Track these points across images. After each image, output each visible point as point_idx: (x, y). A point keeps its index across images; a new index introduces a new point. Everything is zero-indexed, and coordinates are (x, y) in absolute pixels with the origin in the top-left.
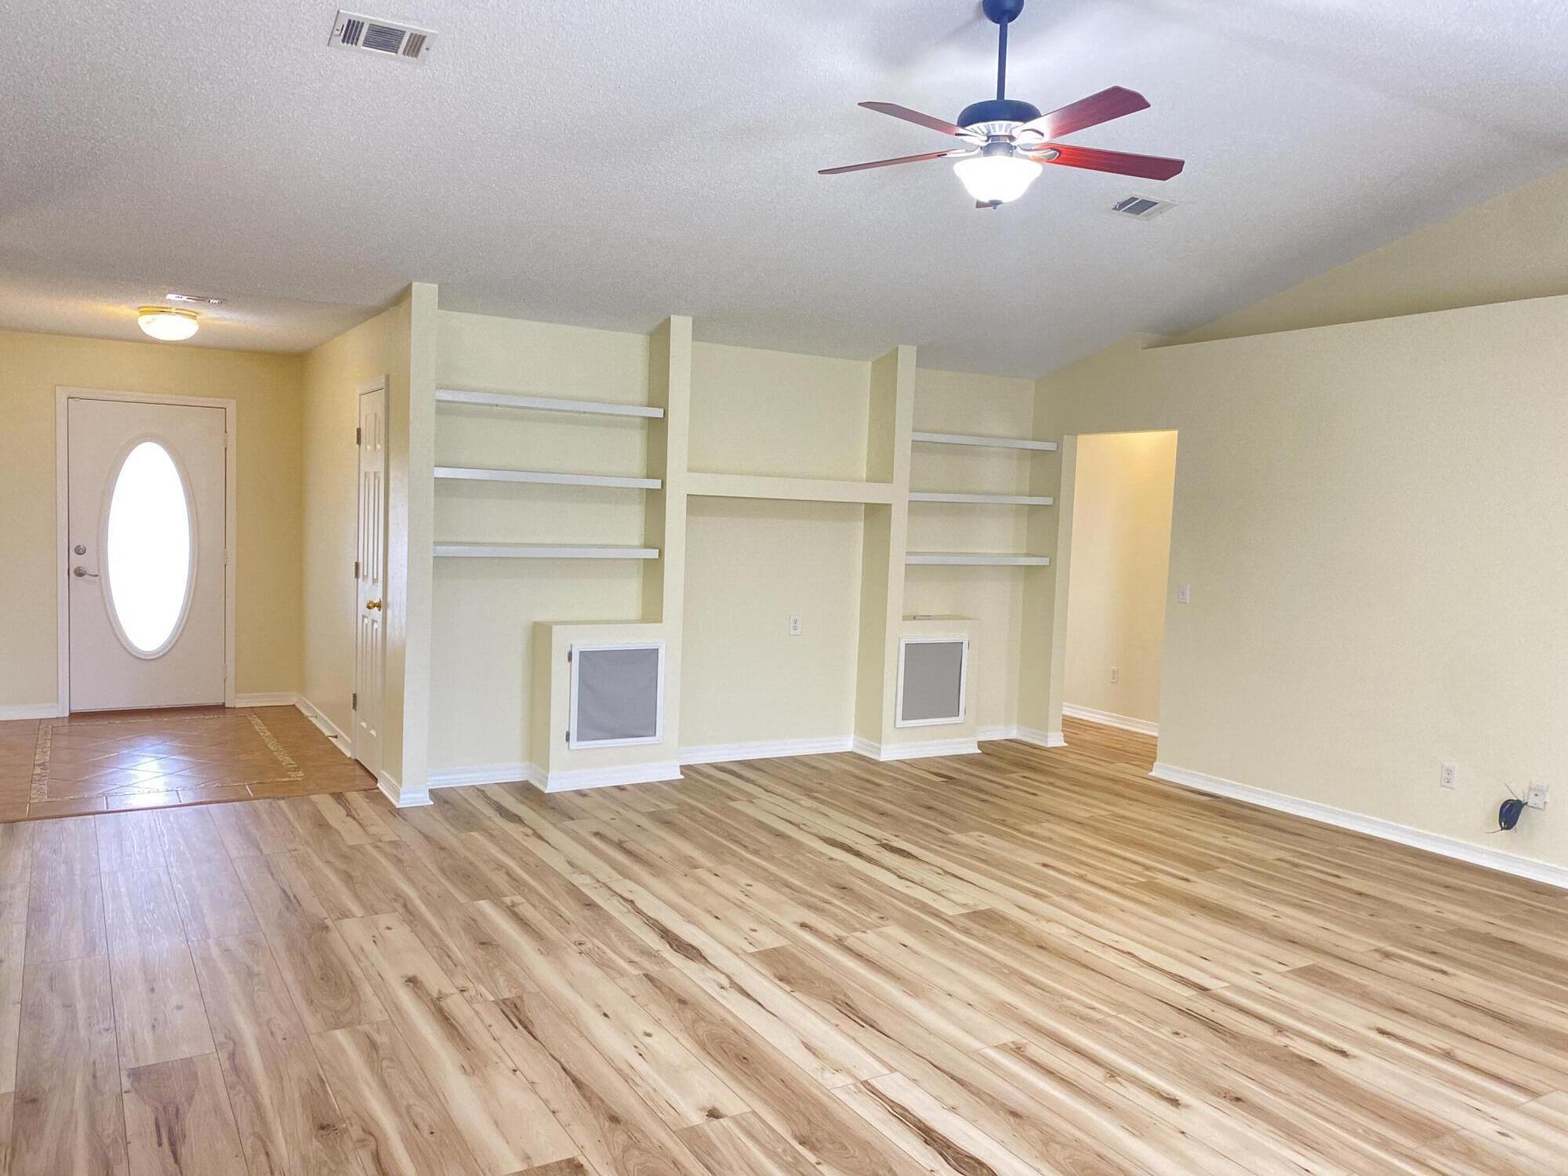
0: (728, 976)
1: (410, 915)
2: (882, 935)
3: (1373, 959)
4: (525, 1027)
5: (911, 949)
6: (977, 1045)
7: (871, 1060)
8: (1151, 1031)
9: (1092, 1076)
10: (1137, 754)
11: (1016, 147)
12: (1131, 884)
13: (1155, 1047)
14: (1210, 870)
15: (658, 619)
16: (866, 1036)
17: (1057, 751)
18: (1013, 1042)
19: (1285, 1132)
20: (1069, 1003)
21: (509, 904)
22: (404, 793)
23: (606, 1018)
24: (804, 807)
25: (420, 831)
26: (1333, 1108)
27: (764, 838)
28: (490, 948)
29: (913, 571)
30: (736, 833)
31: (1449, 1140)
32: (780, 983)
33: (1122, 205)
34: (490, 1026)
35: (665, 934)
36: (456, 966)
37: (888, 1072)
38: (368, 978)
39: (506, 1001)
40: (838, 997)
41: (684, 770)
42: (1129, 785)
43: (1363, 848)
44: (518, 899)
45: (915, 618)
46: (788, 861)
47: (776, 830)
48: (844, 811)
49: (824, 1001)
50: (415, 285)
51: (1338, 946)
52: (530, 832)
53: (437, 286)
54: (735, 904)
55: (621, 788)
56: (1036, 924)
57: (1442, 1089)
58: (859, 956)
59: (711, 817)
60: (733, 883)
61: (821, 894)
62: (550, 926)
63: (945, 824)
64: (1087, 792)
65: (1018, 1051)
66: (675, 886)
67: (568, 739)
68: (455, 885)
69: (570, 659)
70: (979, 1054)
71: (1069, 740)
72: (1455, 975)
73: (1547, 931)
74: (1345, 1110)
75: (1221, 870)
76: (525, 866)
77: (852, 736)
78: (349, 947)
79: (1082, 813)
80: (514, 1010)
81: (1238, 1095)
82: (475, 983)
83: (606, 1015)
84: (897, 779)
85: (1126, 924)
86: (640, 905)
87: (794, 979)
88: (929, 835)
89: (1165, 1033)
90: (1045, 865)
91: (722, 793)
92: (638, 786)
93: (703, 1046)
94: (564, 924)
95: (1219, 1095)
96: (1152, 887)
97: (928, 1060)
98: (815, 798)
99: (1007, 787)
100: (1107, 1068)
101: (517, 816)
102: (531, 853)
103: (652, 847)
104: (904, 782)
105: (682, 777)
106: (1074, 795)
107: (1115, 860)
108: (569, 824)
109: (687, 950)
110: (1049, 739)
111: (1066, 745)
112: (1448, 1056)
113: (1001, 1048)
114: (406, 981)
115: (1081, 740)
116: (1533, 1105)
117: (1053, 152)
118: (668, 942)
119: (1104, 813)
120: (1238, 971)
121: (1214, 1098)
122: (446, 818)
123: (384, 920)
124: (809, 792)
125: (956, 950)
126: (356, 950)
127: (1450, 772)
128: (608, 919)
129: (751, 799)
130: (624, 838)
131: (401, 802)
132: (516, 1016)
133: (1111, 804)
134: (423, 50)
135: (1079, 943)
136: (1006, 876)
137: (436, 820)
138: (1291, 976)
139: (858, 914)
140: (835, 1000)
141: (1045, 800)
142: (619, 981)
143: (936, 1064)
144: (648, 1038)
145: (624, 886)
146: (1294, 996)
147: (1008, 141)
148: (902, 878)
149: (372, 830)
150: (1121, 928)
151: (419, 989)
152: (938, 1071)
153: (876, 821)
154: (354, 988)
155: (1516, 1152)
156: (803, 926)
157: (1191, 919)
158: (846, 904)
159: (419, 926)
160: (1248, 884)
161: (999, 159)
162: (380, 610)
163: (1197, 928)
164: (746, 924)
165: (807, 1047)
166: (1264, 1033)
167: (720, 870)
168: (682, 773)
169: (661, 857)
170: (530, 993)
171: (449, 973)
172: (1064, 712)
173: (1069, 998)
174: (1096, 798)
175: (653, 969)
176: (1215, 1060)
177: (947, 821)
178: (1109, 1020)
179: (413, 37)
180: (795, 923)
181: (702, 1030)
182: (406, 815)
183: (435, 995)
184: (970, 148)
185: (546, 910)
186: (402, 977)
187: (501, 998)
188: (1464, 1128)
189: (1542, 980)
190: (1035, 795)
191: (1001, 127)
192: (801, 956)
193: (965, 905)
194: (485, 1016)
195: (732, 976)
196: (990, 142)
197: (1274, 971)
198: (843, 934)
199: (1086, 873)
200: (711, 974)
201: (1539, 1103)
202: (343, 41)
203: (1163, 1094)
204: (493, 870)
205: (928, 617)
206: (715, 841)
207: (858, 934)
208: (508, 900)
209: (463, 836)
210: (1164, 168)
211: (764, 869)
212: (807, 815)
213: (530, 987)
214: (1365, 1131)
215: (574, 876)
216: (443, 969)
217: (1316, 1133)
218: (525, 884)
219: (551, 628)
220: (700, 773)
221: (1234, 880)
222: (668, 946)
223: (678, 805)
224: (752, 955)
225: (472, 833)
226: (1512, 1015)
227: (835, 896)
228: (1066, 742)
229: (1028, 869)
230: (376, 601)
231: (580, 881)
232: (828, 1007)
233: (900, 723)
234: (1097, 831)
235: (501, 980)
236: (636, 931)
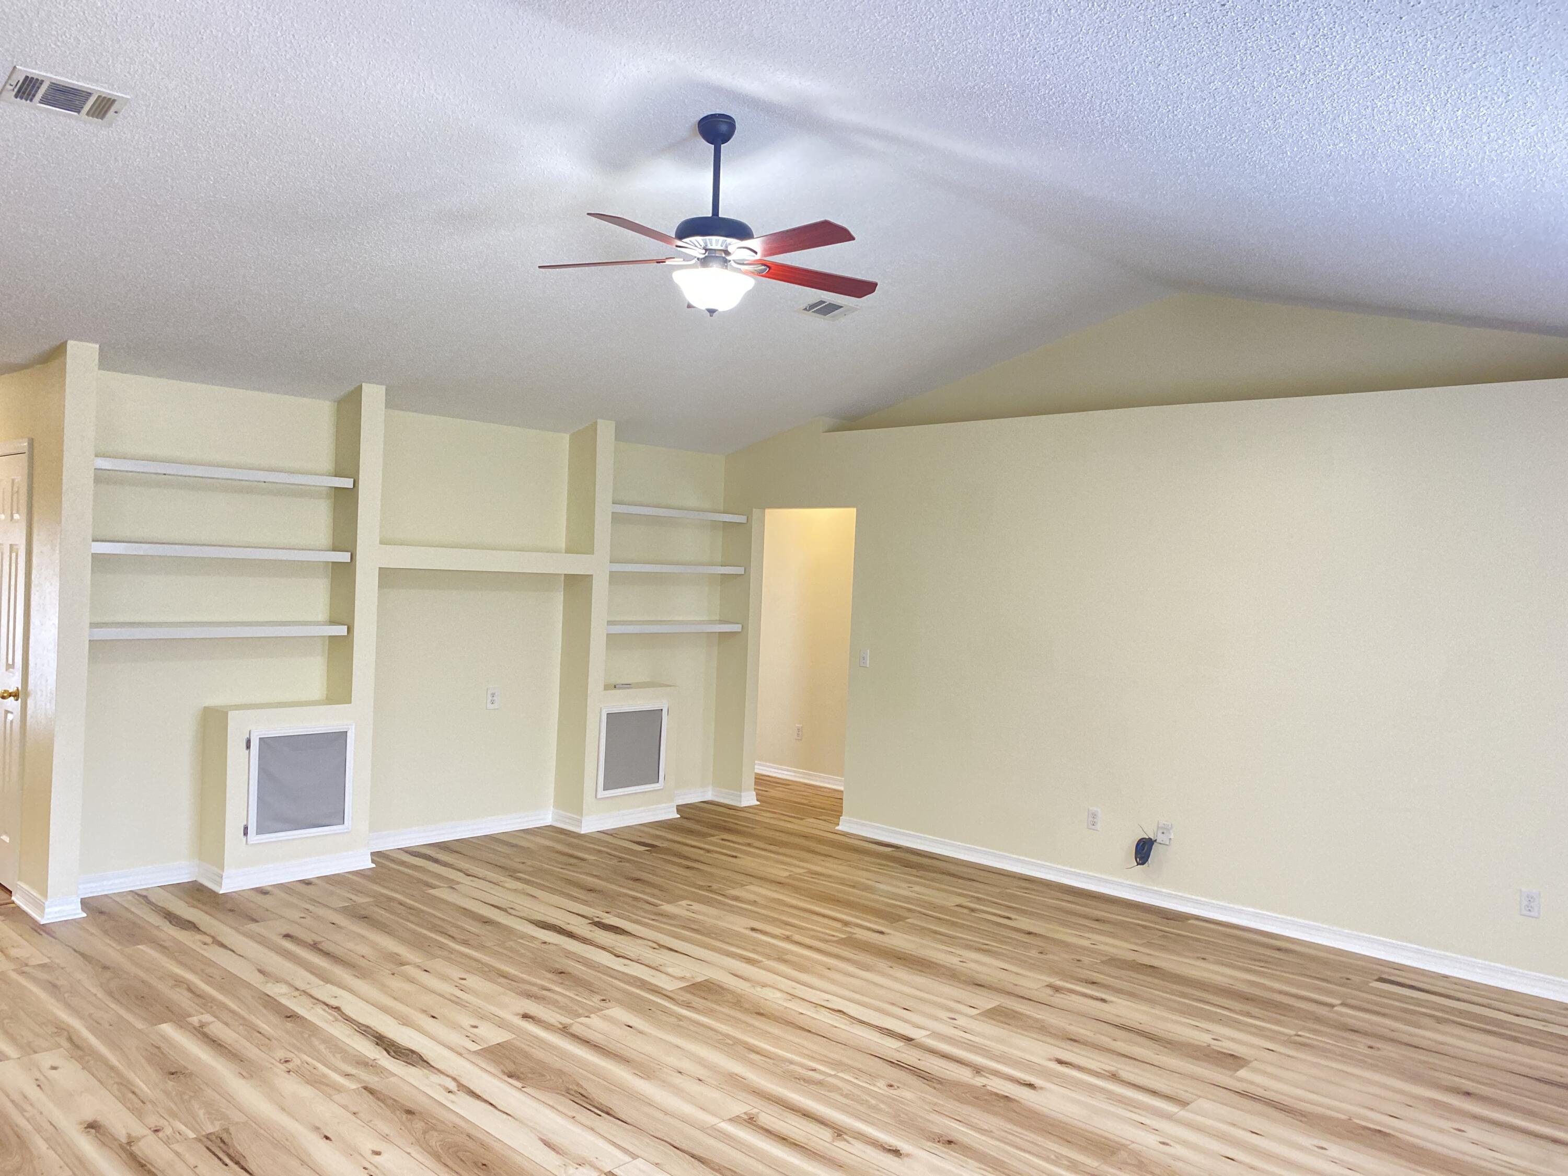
0: (454, 1079)
1: (78, 1049)
2: (606, 1018)
3: (1045, 995)
4: (237, 1163)
5: (636, 1029)
6: (710, 1120)
7: (611, 1148)
8: (868, 1086)
9: (820, 1137)
10: (823, 809)
11: (730, 261)
12: (834, 942)
13: (873, 1102)
14: (901, 920)
15: (346, 698)
16: (604, 1124)
17: (751, 810)
18: (745, 1113)
19: (992, 1167)
20: (792, 1067)
21: (197, 1025)
22: (49, 907)
23: (328, 1141)
24: (509, 889)
25: (75, 950)
26: (1029, 1139)
27: (473, 927)
28: (182, 1077)
29: (613, 641)
30: (439, 923)
31: (1123, 1155)
32: (510, 1080)
33: (812, 307)
34: (196, 1167)
35: (381, 1040)
36: (144, 1103)
37: (631, 1159)
38: (38, 1130)
39: (210, 1137)
40: (571, 1087)
41: (375, 858)
42: (820, 840)
43: (1027, 889)
44: (207, 1018)
45: (615, 687)
46: (501, 950)
47: (483, 917)
48: (552, 891)
49: (557, 1093)
50: (71, 343)
51: (1016, 985)
52: (208, 940)
53: (97, 346)
54: (450, 1000)
55: (307, 883)
56: (752, 990)
57: (1112, 1109)
58: (585, 1042)
59: (411, 908)
60: (444, 978)
61: (539, 982)
62: (248, 1044)
63: (653, 896)
64: (782, 850)
65: (750, 1121)
66: (384, 988)
67: (246, 833)
68: (128, 1009)
69: (248, 747)
70: (715, 1129)
71: (760, 797)
72: (1112, 1002)
73: (1178, 954)
74: (1040, 1140)
75: (909, 920)
76: (209, 979)
77: (552, 808)
78: (8, 1096)
79: (781, 873)
80: (222, 1145)
81: (950, 1139)
82: (171, 1120)
83: (327, 1138)
84: (600, 851)
85: (833, 982)
86: (348, 1010)
87: (522, 1073)
88: (641, 908)
89: (880, 1087)
90: (753, 929)
91: (420, 881)
92: (327, 879)
93: (437, 1157)
94: (265, 1041)
95: (933, 1140)
96: (852, 943)
97: (666, 1141)
98: (518, 879)
99: (708, 851)
100: (834, 1128)
101: (189, 922)
102: (214, 964)
103: (350, 945)
104: (608, 853)
105: (374, 866)
106: (772, 855)
107: (815, 918)
108: (253, 927)
109: (407, 1055)
110: (742, 799)
111: (758, 803)
112: (1114, 1077)
113: (734, 1120)
114: (85, 1128)
115: (771, 797)
116: (1183, 1113)
117: (763, 267)
118: (386, 1050)
119: (802, 871)
120: (936, 1019)
121: (929, 1144)
122: (106, 932)
123: (46, 1059)
124: (512, 873)
125: (679, 1026)
126: (17, 1097)
127: (1094, 816)
128: (314, 1030)
129: (452, 885)
130: (318, 939)
131: (46, 917)
132: (224, 1152)
133: (807, 861)
134: (111, 113)
135: (793, 1005)
136: (718, 944)
137: (92, 934)
138: (982, 1018)
139: (580, 999)
140: (568, 1091)
141: (747, 862)
142: (336, 1097)
143: (676, 1145)
144: (377, 1157)
145: (325, 992)
146: (984, 1037)
147: (724, 255)
148: (619, 957)
149: (14, 952)
150: (833, 988)
151: (103, 1134)
152: (678, 1151)
153: (584, 898)
154: (23, 1143)
155: (1176, 1158)
156: (526, 1016)
157: (891, 971)
158: (567, 989)
159: (92, 1062)
160: (936, 932)
161: (715, 270)
162: (17, 700)
163: (896, 979)
164: (466, 1021)
165: (547, 1144)
166: (964, 1075)
167: (429, 964)
168: (373, 861)
169: (363, 957)
170: (237, 1123)
171: (139, 1114)
172: (756, 771)
173: (791, 1062)
174: (791, 857)
175: (373, 1080)
176: (926, 1107)
177: (656, 892)
178: (829, 1079)
179: (101, 99)
180: (518, 1014)
181: (434, 1139)
182: (54, 932)
183: (124, 1140)
184: (687, 257)
185: (241, 1027)
186: (81, 1124)
187: (204, 1133)
188: (1133, 1142)
189: (1179, 999)
190: (736, 857)
191: (717, 241)
192: (527, 1049)
193: (682, 978)
194: (187, 1156)
195: (458, 1078)
196: (707, 254)
197: (966, 1015)
198: (567, 1021)
199: (790, 933)
200: (436, 1078)
201: (1188, 1111)
202: (16, 96)
203: (886, 1146)
204: (172, 987)
205: (628, 686)
206: (420, 934)
207: (582, 1020)
208: (195, 1020)
209: (128, 950)
210: (861, 288)
211: (476, 960)
212: (511, 897)
213: (237, 1116)
214: (1057, 1157)
215: (269, 985)
216: (129, 1109)
217: (1015, 1163)
218: (213, 1000)
219: (227, 713)
220: (393, 860)
221: (924, 928)
222: (385, 1053)
223: (374, 897)
224: (476, 1053)
225: (140, 947)
226: (1161, 1034)
227: (553, 981)
228: (758, 800)
229: (738, 935)
230: (12, 689)
231: (277, 991)
232: (562, 1099)
233: (602, 794)
234: (796, 889)
235: (201, 1113)
236: (348, 1041)
